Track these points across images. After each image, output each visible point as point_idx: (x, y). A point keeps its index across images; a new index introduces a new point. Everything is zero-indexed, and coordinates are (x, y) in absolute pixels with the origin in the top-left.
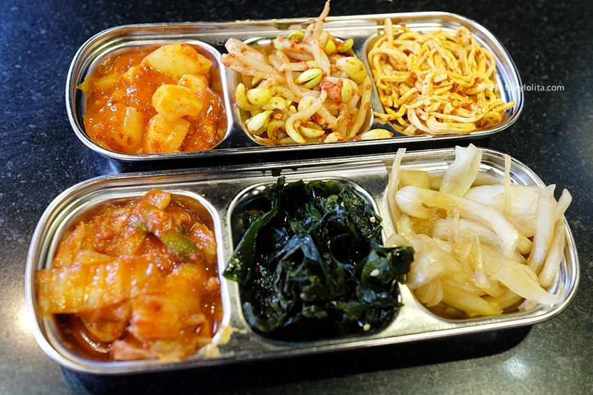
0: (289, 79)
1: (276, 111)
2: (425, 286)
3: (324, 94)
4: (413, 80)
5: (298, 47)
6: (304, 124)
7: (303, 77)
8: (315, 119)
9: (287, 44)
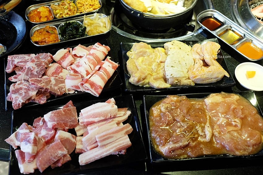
0: (63, 8)
1: (61, 14)
2: (88, 32)
3: (68, 9)
4: (84, 5)
5: (63, 3)
6: (66, 15)
7: (65, 8)
8: (67, 14)
9: (61, 3)
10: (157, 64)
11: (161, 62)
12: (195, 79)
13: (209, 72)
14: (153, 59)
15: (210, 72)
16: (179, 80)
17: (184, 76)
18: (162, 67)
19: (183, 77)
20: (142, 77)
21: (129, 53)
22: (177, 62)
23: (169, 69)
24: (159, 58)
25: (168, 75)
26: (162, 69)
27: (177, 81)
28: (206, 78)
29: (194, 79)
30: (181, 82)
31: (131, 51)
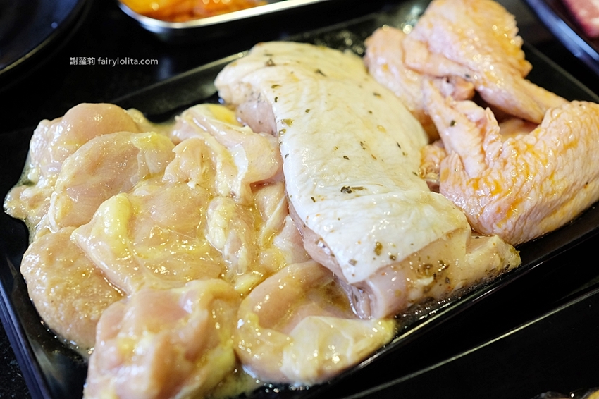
10: (237, 211)
11: (257, 186)
12: (514, 219)
13: (566, 148)
14: (191, 185)
15: (572, 145)
16: (436, 262)
17: (452, 228)
18: (272, 217)
19: (449, 235)
20: (182, 351)
21: (17, 197)
22: (354, 151)
23: (340, 213)
24: (230, 164)
25: (354, 263)
26: (279, 228)
27: (427, 281)
28: (566, 191)
29: (510, 224)
30: (452, 273)
31: (29, 183)
